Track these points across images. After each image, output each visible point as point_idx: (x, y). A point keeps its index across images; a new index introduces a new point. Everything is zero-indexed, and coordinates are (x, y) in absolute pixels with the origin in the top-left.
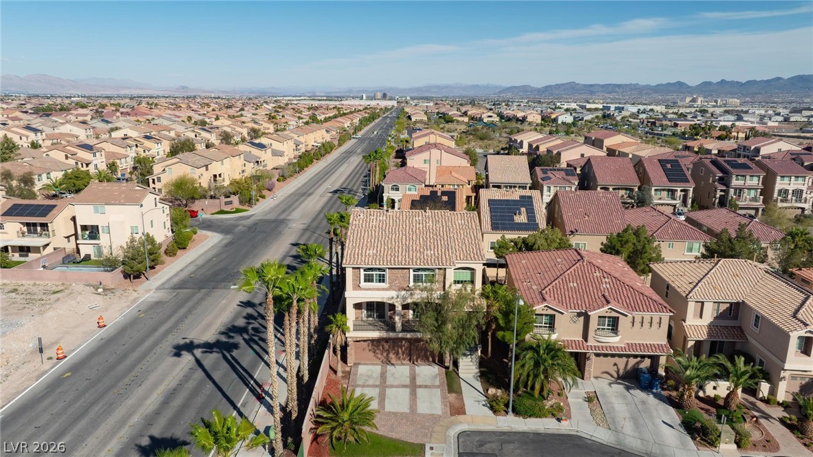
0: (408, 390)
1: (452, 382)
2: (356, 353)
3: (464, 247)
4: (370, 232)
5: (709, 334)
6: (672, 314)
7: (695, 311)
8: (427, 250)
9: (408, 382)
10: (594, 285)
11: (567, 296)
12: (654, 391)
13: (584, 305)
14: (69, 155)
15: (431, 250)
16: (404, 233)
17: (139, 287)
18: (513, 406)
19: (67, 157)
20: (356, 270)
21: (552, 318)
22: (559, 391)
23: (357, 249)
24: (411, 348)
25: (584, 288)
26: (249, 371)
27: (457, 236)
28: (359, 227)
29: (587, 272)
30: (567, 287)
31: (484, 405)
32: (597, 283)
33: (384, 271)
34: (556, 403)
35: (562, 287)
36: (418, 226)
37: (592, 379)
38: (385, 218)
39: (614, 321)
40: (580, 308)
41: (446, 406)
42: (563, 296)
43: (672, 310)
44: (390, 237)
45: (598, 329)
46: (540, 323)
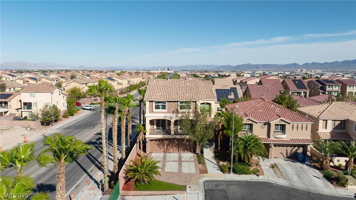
0: (177, 163)
1: (200, 159)
2: (150, 147)
3: (205, 94)
4: (158, 87)
5: (331, 136)
6: (312, 123)
7: (323, 125)
8: (187, 93)
9: (177, 159)
10: (271, 111)
11: (258, 115)
12: (306, 163)
13: (267, 119)
14: (25, 82)
15: (189, 93)
16: (175, 87)
17: (48, 128)
18: (233, 169)
19: (24, 83)
20: (151, 103)
21: (251, 125)
22: (256, 164)
23: (152, 93)
24: (179, 144)
25: (266, 112)
26: (96, 158)
27: (202, 89)
28: (153, 85)
29: (267, 105)
30: (258, 111)
31: (217, 169)
32: (273, 110)
33: (165, 103)
34: (255, 169)
35: (255, 112)
36: (182, 85)
37: (273, 159)
38: (166, 82)
39: (283, 127)
40: (266, 120)
41: (197, 169)
42: (256, 115)
43: (312, 120)
44: (168, 89)
45: (275, 132)
46: (245, 129)
